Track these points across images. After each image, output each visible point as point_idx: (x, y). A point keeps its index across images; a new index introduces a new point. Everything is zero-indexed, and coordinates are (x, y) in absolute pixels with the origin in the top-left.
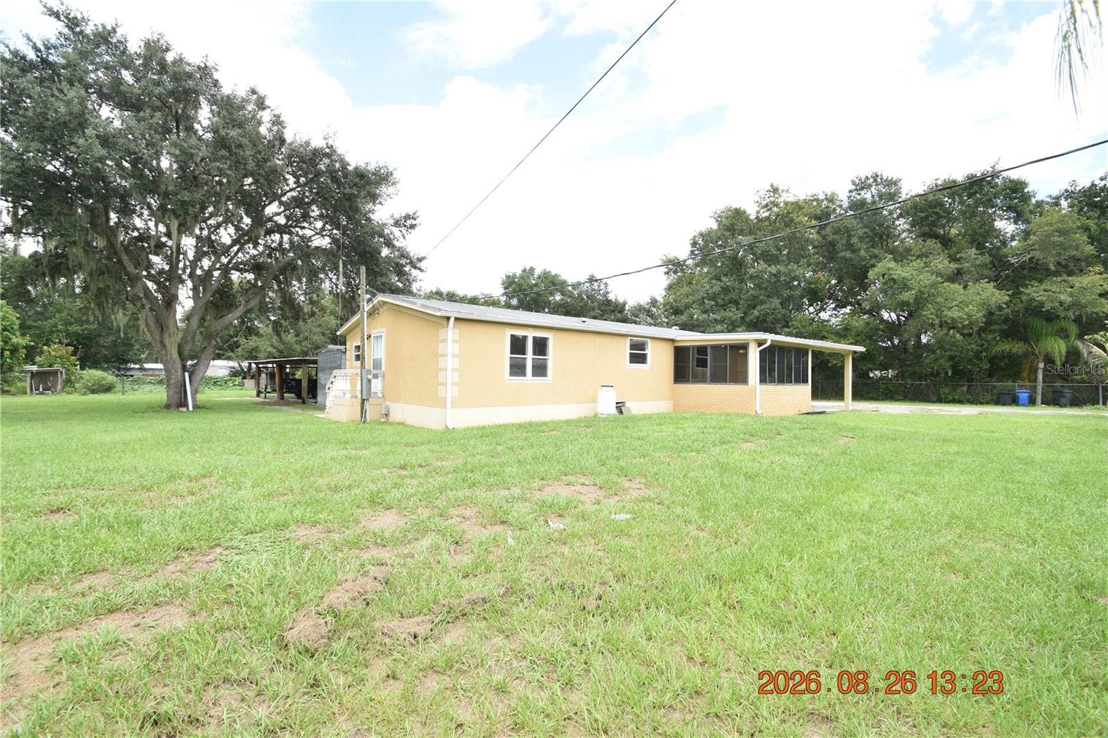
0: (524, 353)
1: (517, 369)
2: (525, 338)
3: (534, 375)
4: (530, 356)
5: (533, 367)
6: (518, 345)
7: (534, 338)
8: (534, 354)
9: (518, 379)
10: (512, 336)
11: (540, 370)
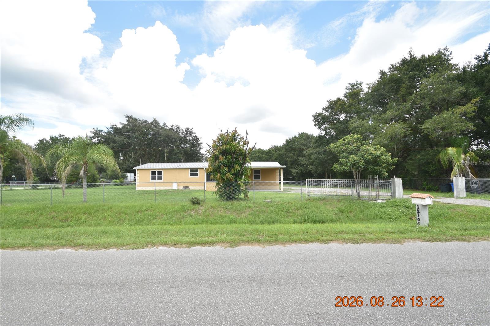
0: (155, 175)
1: (153, 178)
2: (156, 172)
3: (158, 180)
4: (157, 176)
5: (158, 178)
6: (154, 173)
7: (158, 172)
8: (158, 175)
9: (154, 181)
10: (152, 172)
11: (160, 178)
